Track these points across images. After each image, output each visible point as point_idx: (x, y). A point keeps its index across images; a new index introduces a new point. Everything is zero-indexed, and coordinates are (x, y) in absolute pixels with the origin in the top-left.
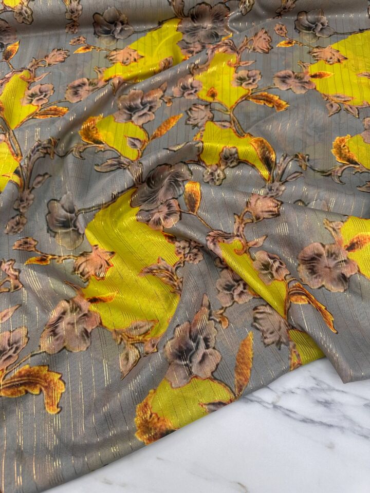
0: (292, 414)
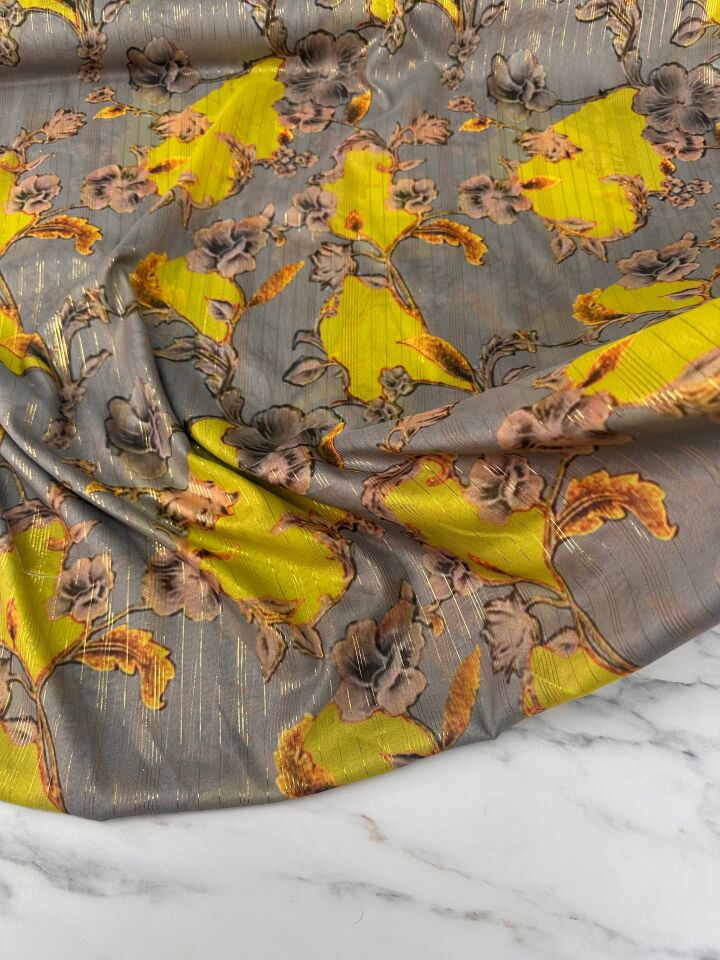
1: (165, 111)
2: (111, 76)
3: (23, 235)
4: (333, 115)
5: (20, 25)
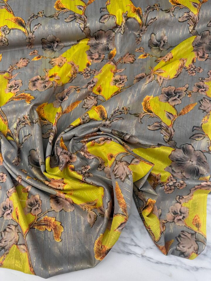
0: (151, 260)
1: (54, 57)
2: (37, 47)
3: (11, 100)
4: (104, 57)
5: (8, 34)
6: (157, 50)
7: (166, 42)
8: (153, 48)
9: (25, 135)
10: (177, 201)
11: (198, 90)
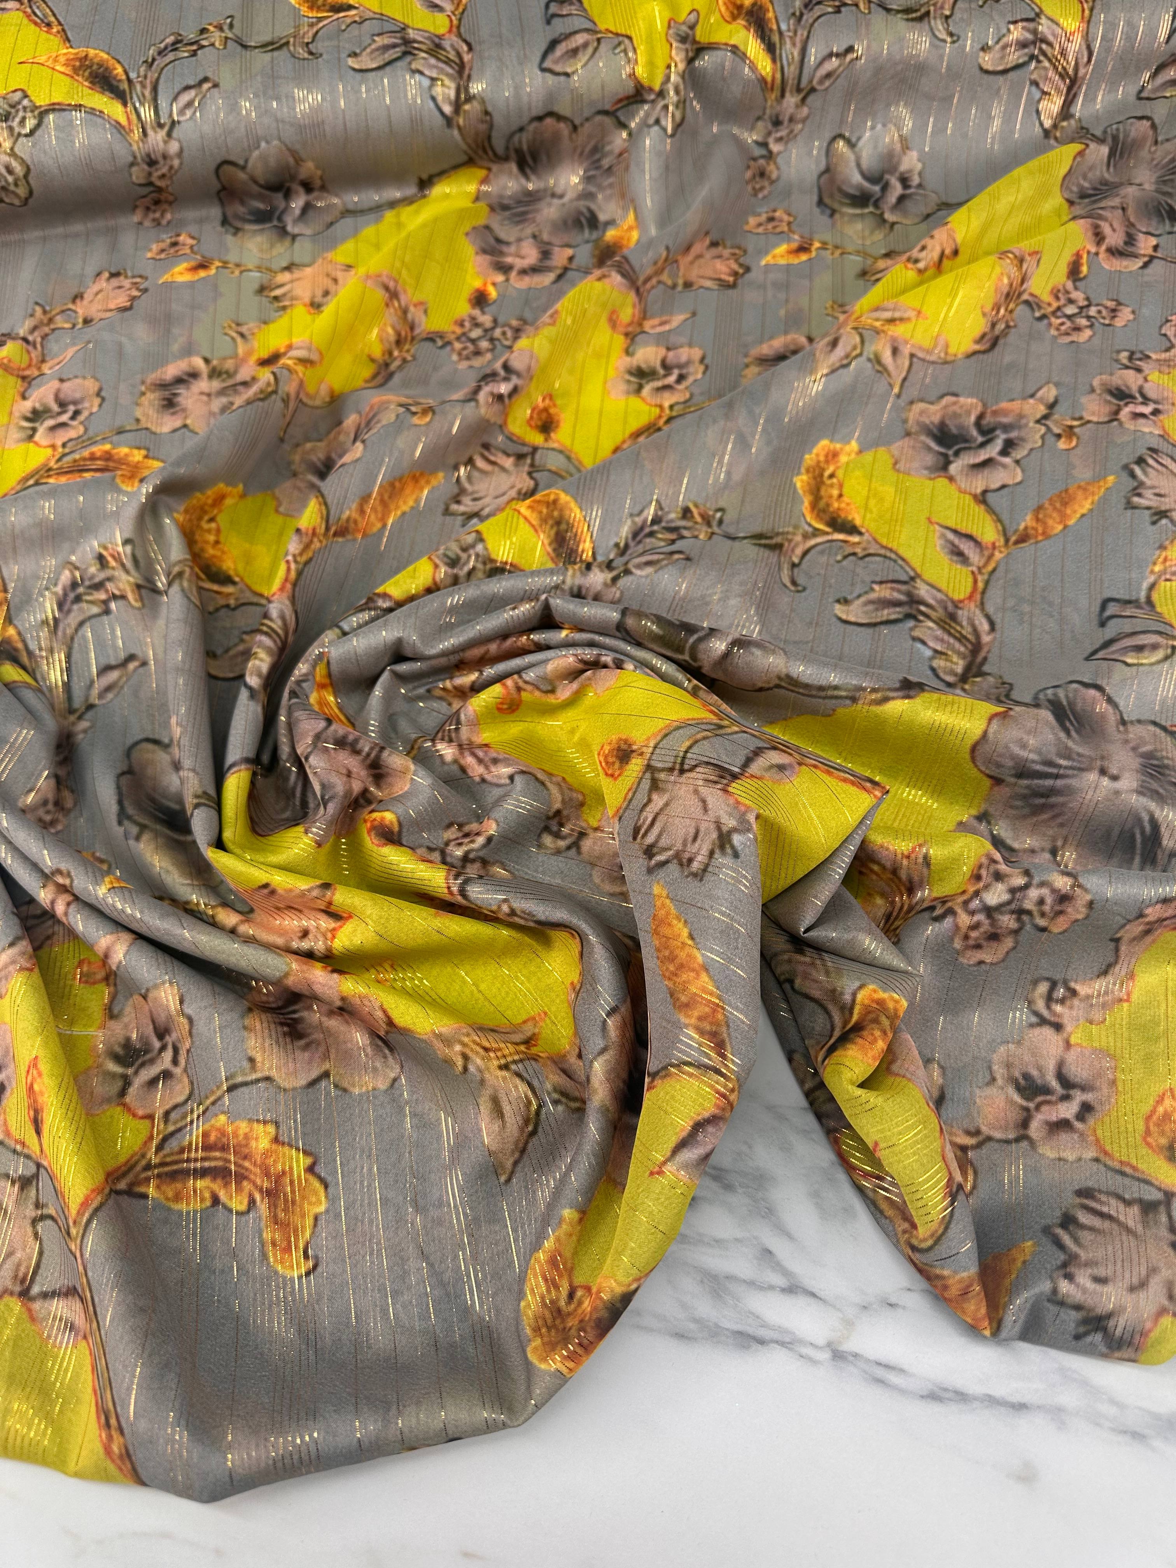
0: (893, 1378)
1: (284, 264)
2: (191, 214)
3: (31, 482)
4: (571, 259)
5: (32, 132)
6: (870, 222)
7: (916, 180)
8: (843, 215)
9: (104, 662)
10: (1036, 1014)
11: (1117, 412)
